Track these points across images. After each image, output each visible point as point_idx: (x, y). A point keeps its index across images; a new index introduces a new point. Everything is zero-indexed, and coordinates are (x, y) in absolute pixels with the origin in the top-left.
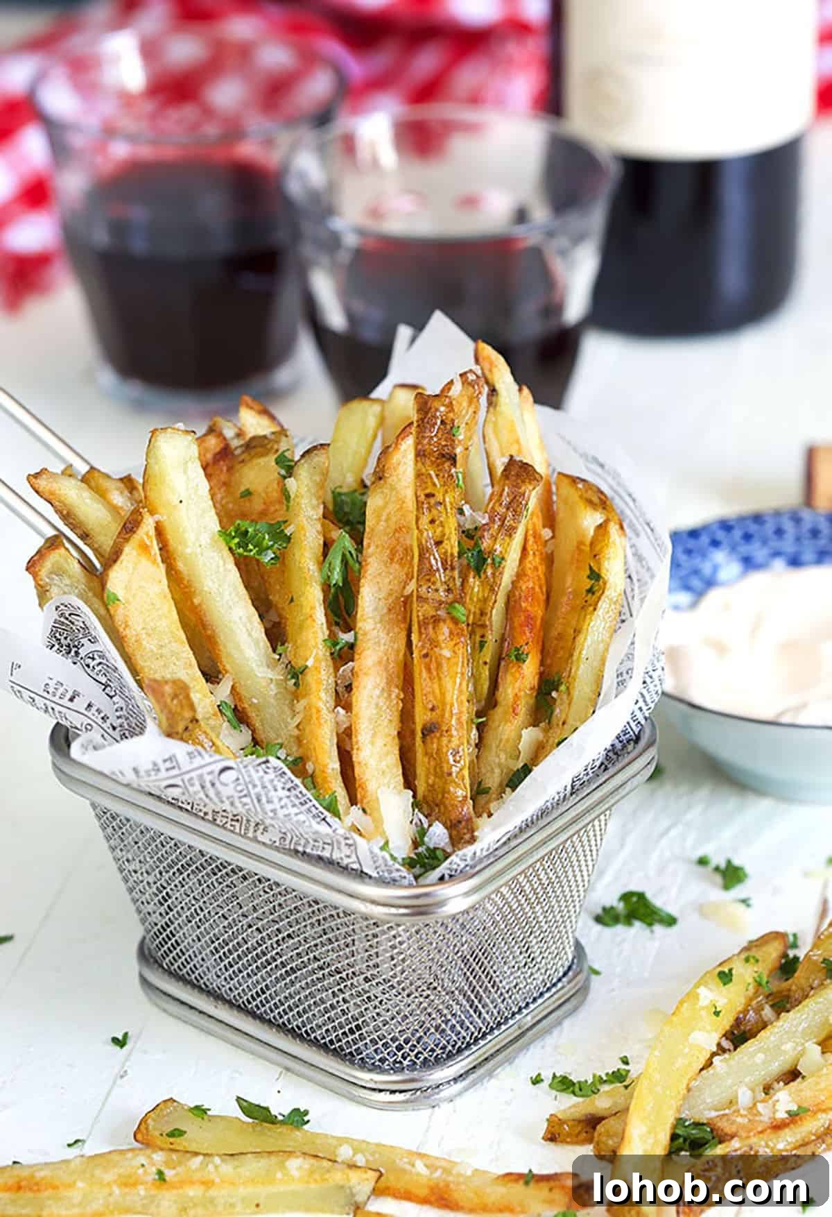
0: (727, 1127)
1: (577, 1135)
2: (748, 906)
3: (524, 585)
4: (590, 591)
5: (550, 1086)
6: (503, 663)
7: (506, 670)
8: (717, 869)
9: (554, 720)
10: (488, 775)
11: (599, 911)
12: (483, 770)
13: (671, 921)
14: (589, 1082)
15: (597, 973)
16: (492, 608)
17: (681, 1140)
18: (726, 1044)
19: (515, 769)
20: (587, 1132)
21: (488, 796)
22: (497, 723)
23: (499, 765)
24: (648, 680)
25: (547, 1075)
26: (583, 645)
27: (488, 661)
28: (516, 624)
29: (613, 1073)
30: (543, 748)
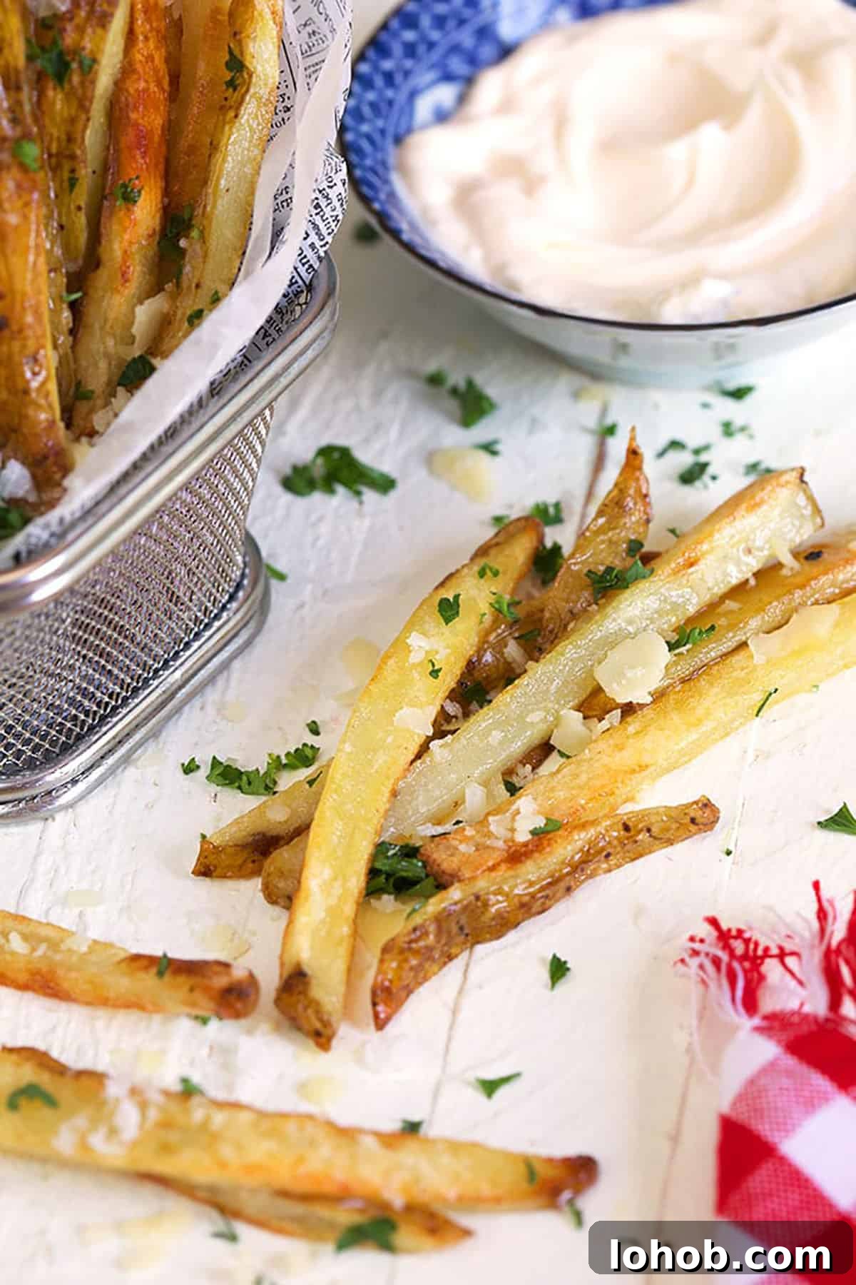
0: (444, 860)
1: (241, 867)
2: (494, 453)
3: (135, 86)
4: (232, 84)
5: (208, 777)
6: (106, 203)
7: (112, 214)
8: (454, 392)
9: (185, 284)
10: (91, 370)
11: (288, 471)
12: (84, 363)
13: (385, 485)
14: (262, 772)
15: (281, 577)
16: (85, 127)
17: (382, 878)
18: (452, 709)
19: (129, 359)
20: (254, 862)
21: (91, 403)
22: (101, 293)
23: (107, 355)
24: (323, 203)
25: (204, 759)
26: (221, 170)
27: (83, 205)
28: (122, 145)
29: (297, 750)
30: (170, 323)
